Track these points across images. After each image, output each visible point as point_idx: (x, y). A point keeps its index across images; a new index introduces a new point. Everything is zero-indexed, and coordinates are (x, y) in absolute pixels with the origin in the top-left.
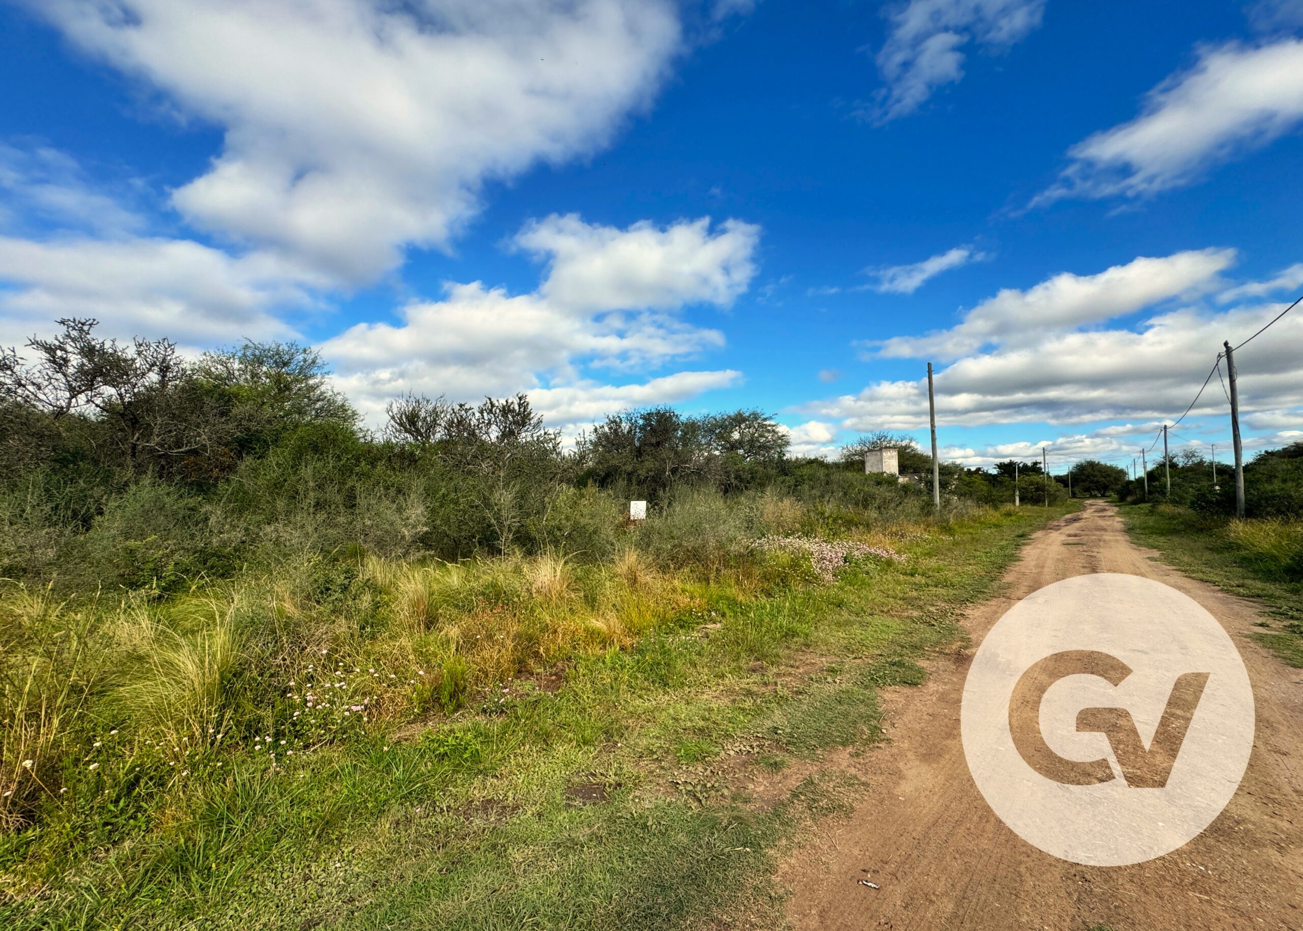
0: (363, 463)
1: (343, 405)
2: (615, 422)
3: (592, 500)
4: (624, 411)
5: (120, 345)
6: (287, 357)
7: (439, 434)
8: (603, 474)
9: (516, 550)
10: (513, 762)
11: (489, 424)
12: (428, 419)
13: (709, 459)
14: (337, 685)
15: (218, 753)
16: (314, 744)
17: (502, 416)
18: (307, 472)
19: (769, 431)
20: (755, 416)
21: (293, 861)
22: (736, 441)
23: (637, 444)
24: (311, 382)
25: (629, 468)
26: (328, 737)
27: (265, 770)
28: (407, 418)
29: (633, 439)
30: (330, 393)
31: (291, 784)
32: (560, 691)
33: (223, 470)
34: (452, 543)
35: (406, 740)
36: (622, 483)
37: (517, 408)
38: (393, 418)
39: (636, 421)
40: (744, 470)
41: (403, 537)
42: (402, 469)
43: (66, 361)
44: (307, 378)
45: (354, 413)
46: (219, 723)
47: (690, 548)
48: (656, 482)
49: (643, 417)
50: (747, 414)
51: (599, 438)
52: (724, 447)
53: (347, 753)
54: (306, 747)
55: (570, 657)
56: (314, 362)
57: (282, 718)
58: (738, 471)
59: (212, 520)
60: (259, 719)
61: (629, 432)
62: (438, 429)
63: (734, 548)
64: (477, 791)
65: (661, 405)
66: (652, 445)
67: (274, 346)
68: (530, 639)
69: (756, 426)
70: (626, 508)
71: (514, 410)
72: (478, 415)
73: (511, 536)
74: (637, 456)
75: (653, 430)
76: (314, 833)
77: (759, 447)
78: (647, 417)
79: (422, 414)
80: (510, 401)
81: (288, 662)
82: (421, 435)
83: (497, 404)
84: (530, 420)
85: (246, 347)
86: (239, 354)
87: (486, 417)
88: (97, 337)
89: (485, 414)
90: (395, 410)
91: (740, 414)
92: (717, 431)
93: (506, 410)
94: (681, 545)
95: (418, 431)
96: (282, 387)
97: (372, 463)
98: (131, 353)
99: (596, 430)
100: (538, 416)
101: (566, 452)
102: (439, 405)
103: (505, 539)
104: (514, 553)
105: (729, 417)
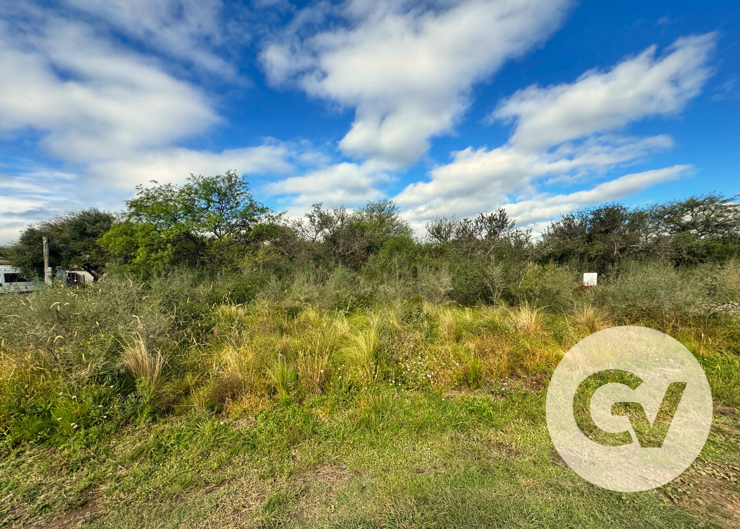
0: (419, 255)
1: (406, 227)
2: (569, 219)
3: (553, 273)
4: (576, 211)
5: (329, 212)
6: (383, 207)
7: (452, 237)
8: (559, 255)
9: (503, 302)
10: (513, 427)
11: (481, 229)
12: (446, 229)
13: (658, 241)
14: (419, 363)
15: (376, 383)
16: (411, 389)
17: (489, 223)
18: (395, 260)
19: (730, 211)
20: (712, 200)
21: (408, 439)
22: (688, 223)
23: (587, 232)
24: (393, 217)
25: (581, 250)
26: (416, 387)
27: (393, 395)
28: (436, 230)
29: (585, 229)
30: (401, 221)
31: (403, 404)
32: (540, 391)
33: (363, 261)
34: (464, 296)
35: (452, 398)
36: (575, 261)
37: (498, 217)
38: (429, 230)
39: (587, 217)
40: (698, 246)
41: (440, 293)
42: (437, 257)
43: (315, 220)
44: (391, 215)
45: (411, 230)
46: (376, 371)
47: (644, 308)
48: (604, 259)
49: (593, 213)
50: (702, 199)
51: (556, 232)
52: (673, 229)
53: (425, 396)
54: (408, 389)
55: (546, 372)
56: (394, 207)
57: (398, 373)
58: (689, 248)
59: (361, 282)
60: (389, 372)
61: (581, 224)
62: (451, 234)
63: (692, 310)
64: (493, 435)
65: (609, 203)
66: (601, 232)
67: (378, 202)
68: (518, 356)
69: (713, 208)
70: (579, 278)
71: (496, 219)
72: (474, 224)
73: (500, 294)
74: (588, 241)
75: (602, 222)
76: (415, 430)
77: (716, 226)
78: (597, 213)
79: (443, 227)
80: (493, 214)
81: (398, 348)
82: (443, 239)
83: (486, 217)
84: (507, 224)
85: (368, 205)
86: (366, 209)
87: (479, 225)
88: (323, 209)
89: (479, 223)
90: (430, 226)
91: (692, 200)
92: (666, 217)
93: (491, 219)
94: (634, 305)
95: (441, 237)
96: (382, 220)
97: (422, 255)
98: (333, 214)
99: (553, 226)
100: (512, 221)
101: (534, 242)
102: (452, 221)
103: (496, 296)
104: (502, 304)
105: (680, 204)
